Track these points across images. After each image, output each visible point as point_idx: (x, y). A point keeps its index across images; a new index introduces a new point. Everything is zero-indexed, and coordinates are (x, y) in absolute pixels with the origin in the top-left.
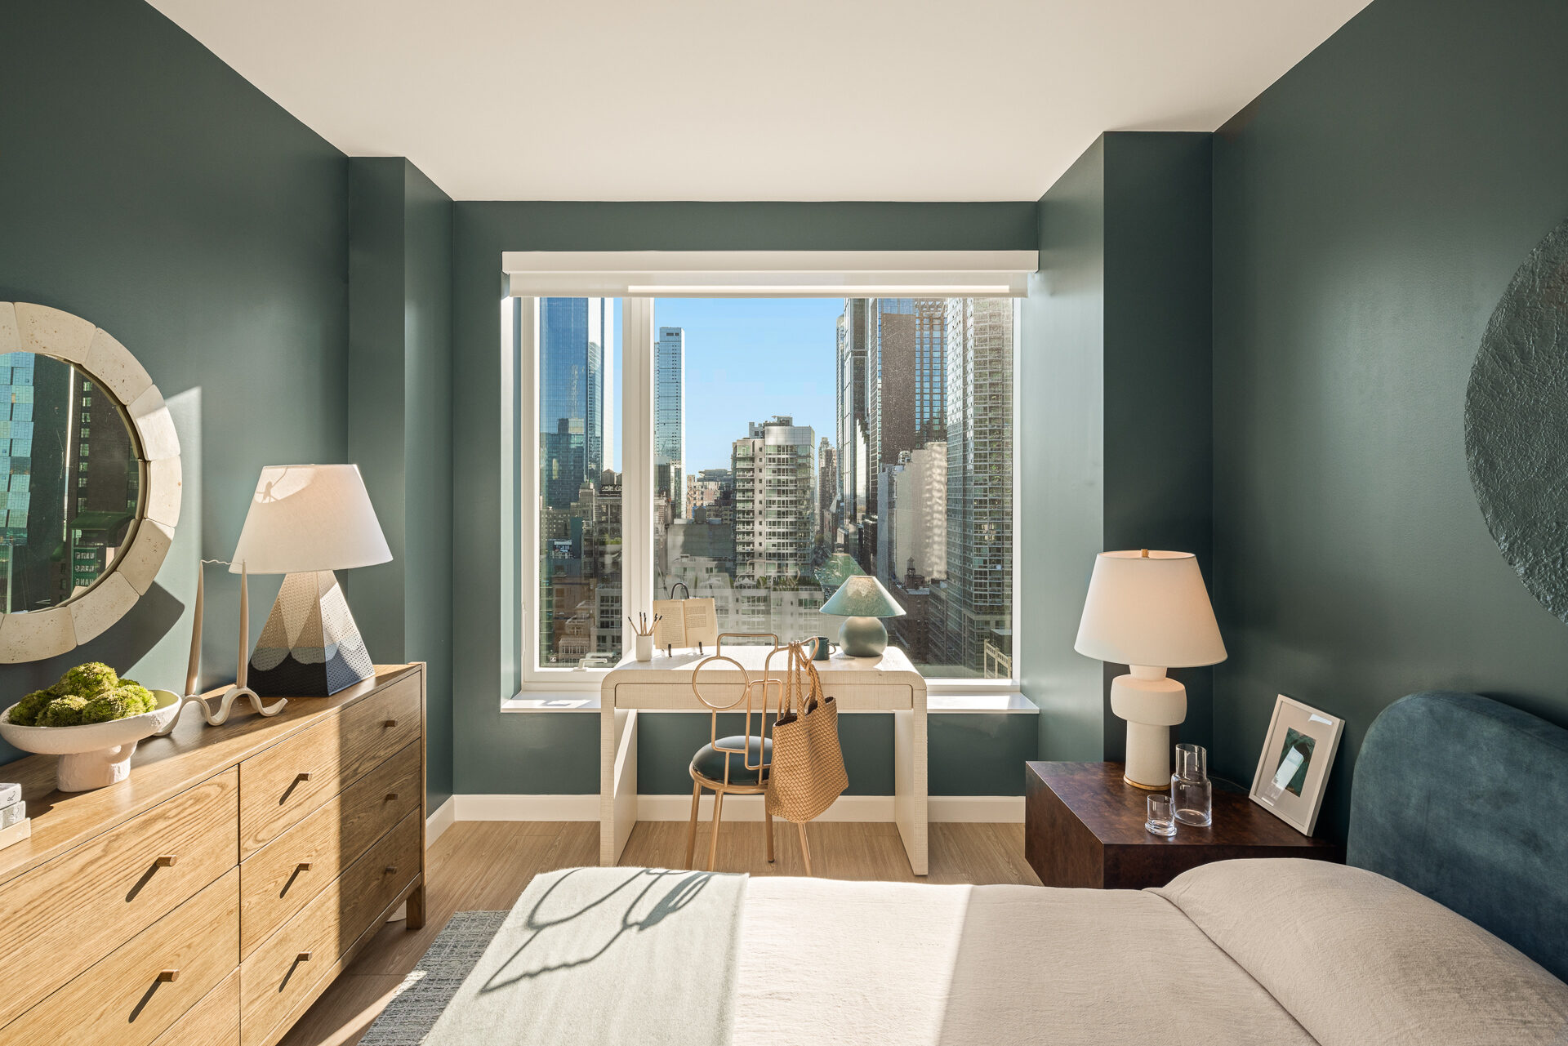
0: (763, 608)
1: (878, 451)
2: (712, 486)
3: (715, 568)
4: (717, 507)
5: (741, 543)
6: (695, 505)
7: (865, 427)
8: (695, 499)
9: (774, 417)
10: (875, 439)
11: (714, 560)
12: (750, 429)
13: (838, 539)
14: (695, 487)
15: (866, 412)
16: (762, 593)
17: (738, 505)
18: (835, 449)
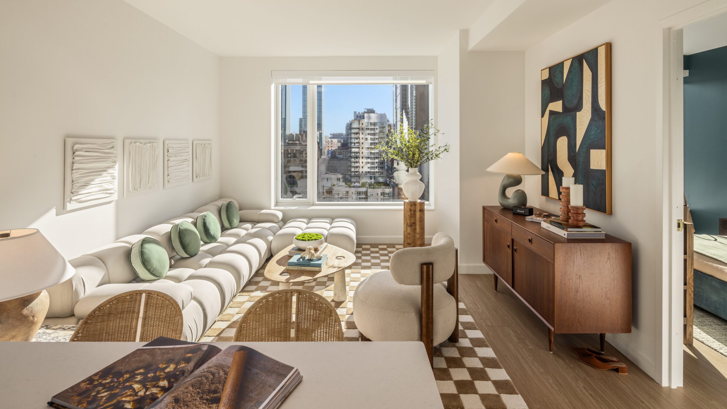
0: (365, 196)
1: (414, 125)
2: (335, 141)
3: (342, 178)
4: (339, 151)
5: (353, 167)
6: (328, 149)
7: (407, 114)
8: (328, 147)
9: (365, 109)
10: (412, 119)
11: (341, 175)
12: (354, 115)
13: (394, 165)
14: (328, 141)
15: (407, 107)
16: (364, 189)
17: (352, 149)
18: (392, 124)
